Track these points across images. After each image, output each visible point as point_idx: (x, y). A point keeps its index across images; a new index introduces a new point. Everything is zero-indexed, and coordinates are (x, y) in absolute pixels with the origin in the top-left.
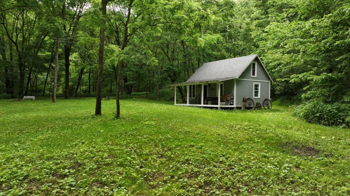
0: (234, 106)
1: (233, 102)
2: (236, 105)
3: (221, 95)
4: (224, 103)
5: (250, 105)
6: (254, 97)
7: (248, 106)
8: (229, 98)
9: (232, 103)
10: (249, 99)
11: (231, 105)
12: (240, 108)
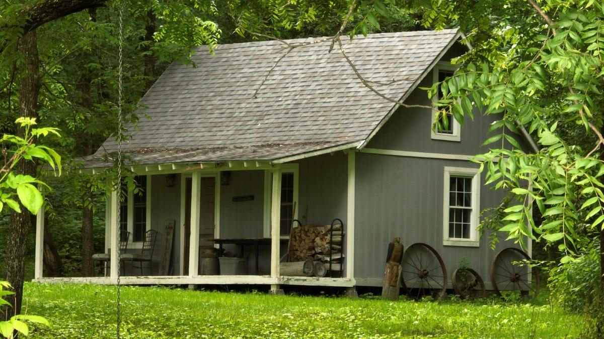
0: (349, 280)
1: (342, 261)
2: (356, 274)
3: (285, 227)
4: (299, 266)
5: (424, 275)
6: (447, 240)
7: (412, 282)
8: (322, 244)
9: (336, 267)
10: (418, 247)
11: (331, 274)
12: (376, 291)
